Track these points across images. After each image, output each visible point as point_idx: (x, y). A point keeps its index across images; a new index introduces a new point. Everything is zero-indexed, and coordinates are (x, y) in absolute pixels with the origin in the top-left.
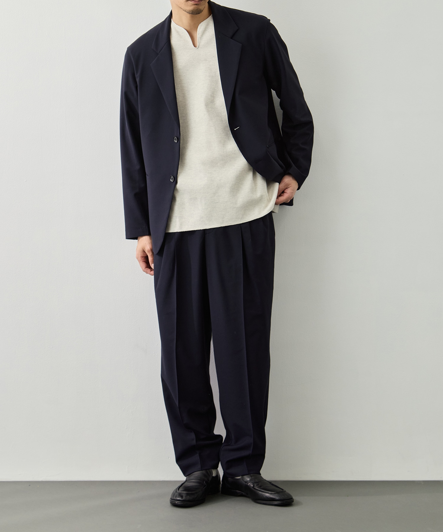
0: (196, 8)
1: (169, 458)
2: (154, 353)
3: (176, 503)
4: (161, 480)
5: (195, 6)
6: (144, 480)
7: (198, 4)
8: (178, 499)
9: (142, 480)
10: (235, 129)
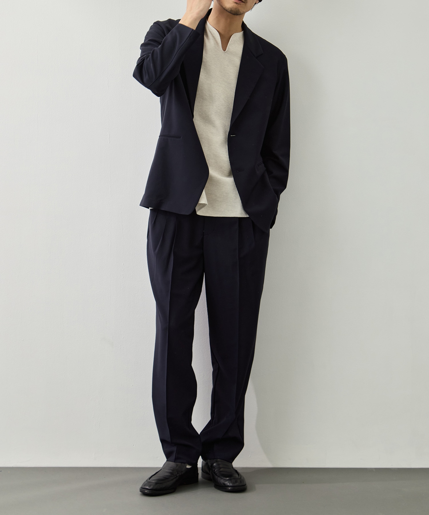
0: (235, 7)
1: (134, 445)
2: (120, 346)
3: (146, 492)
4: (127, 466)
5: (235, 5)
6: (109, 466)
7: (238, 4)
8: (147, 487)
9: (107, 466)
10: (231, 136)
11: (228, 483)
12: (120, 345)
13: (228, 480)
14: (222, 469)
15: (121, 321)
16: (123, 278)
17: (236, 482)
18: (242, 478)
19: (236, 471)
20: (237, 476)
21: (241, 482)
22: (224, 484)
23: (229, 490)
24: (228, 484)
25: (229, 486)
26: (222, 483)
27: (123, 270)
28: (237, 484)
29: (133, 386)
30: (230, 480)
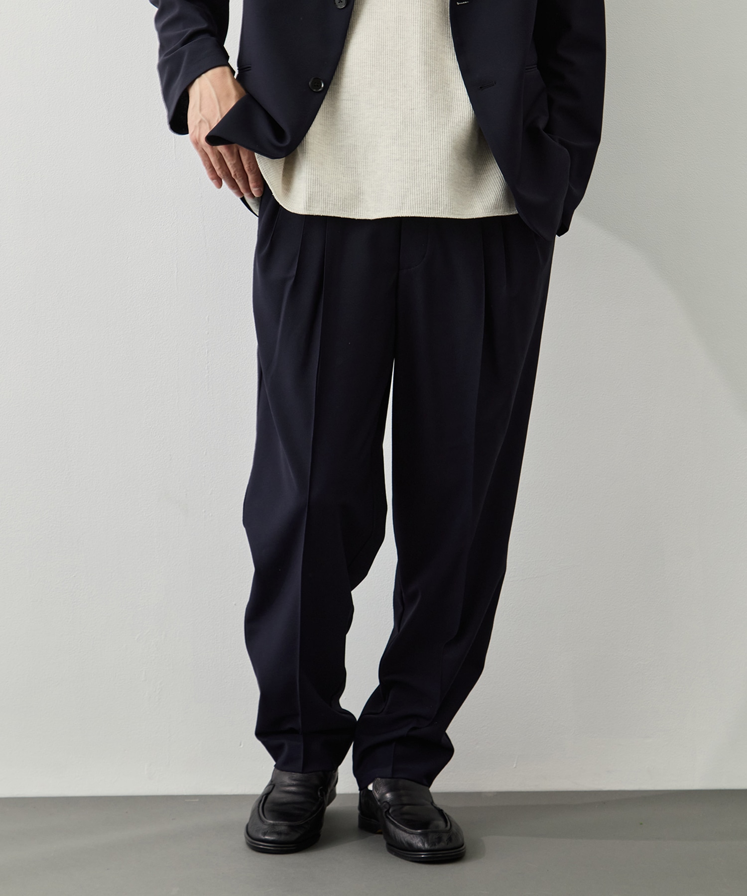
11: (417, 842)
12: (203, 511)
13: (420, 834)
14: (406, 808)
15: (205, 453)
16: (208, 352)
17: (440, 840)
18: (454, 829)
19: (441, 812)
20: (441, 823)
21: (450, 839)
22: (410, 845)
23: (422, 860)
24: (420, 845)
25: (420, 850)
26: (404, 842)
27: (208, 333)
28: (442, 845)
29: (235, 605)
30: (424, 835)
